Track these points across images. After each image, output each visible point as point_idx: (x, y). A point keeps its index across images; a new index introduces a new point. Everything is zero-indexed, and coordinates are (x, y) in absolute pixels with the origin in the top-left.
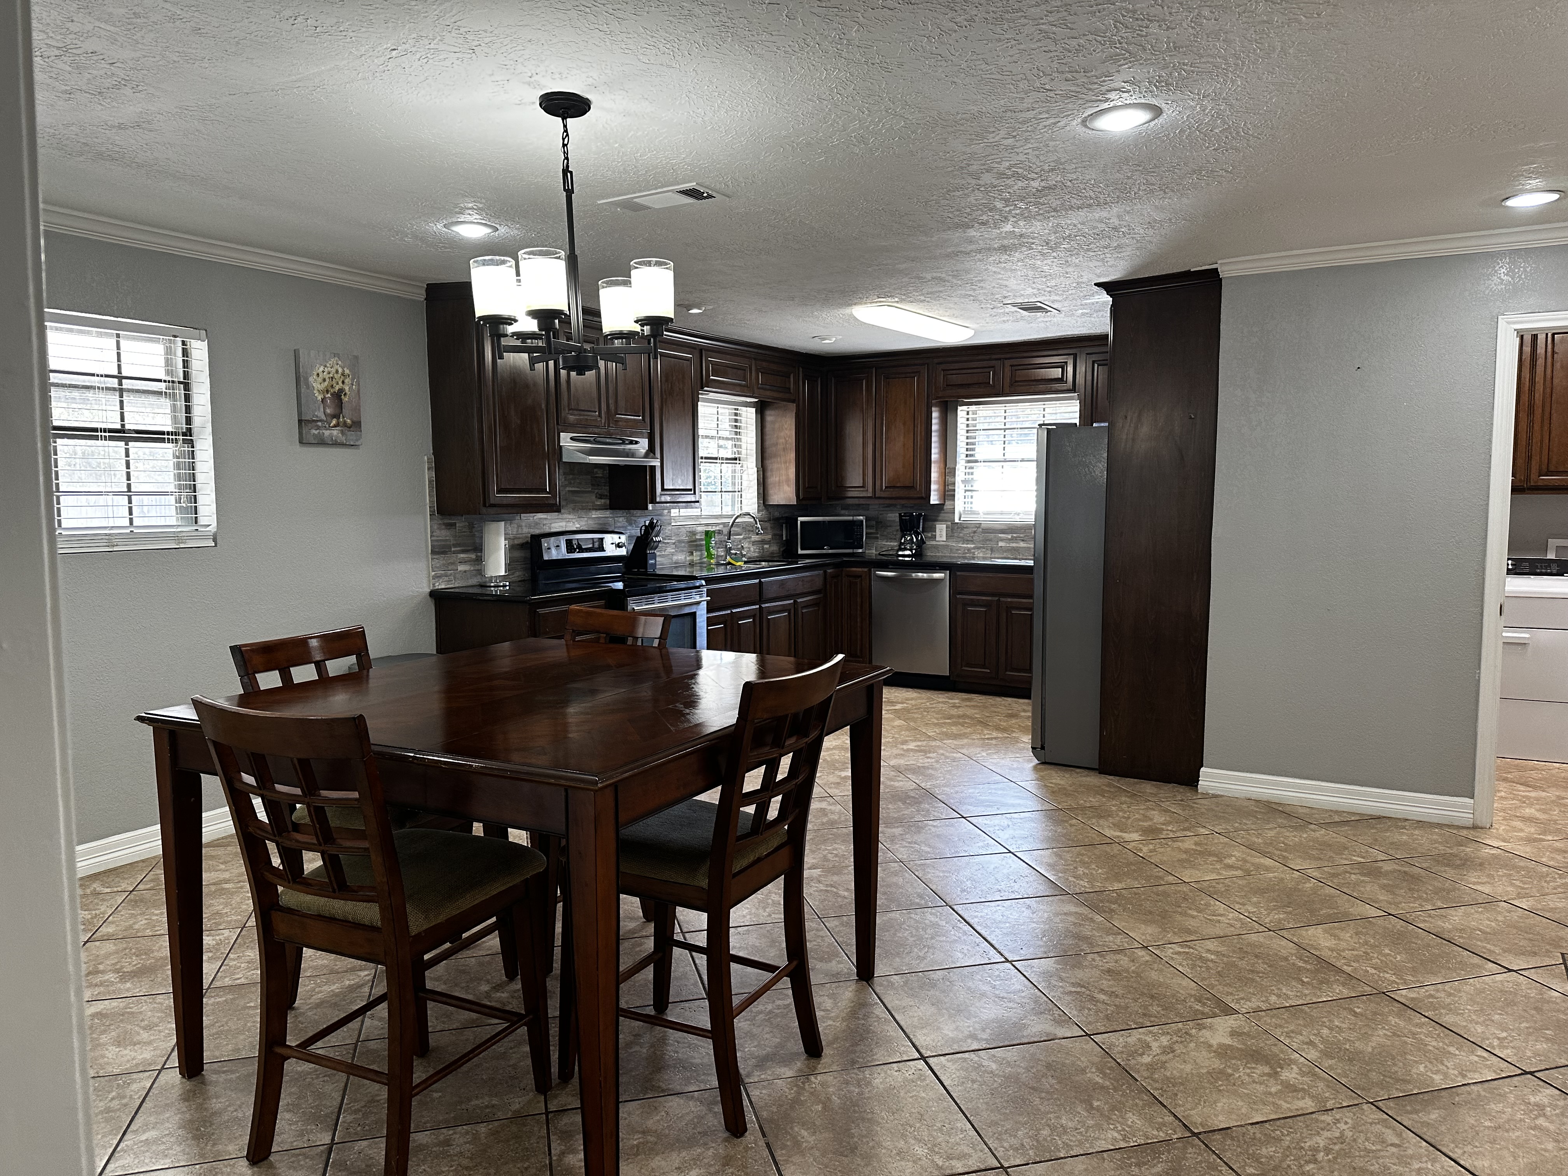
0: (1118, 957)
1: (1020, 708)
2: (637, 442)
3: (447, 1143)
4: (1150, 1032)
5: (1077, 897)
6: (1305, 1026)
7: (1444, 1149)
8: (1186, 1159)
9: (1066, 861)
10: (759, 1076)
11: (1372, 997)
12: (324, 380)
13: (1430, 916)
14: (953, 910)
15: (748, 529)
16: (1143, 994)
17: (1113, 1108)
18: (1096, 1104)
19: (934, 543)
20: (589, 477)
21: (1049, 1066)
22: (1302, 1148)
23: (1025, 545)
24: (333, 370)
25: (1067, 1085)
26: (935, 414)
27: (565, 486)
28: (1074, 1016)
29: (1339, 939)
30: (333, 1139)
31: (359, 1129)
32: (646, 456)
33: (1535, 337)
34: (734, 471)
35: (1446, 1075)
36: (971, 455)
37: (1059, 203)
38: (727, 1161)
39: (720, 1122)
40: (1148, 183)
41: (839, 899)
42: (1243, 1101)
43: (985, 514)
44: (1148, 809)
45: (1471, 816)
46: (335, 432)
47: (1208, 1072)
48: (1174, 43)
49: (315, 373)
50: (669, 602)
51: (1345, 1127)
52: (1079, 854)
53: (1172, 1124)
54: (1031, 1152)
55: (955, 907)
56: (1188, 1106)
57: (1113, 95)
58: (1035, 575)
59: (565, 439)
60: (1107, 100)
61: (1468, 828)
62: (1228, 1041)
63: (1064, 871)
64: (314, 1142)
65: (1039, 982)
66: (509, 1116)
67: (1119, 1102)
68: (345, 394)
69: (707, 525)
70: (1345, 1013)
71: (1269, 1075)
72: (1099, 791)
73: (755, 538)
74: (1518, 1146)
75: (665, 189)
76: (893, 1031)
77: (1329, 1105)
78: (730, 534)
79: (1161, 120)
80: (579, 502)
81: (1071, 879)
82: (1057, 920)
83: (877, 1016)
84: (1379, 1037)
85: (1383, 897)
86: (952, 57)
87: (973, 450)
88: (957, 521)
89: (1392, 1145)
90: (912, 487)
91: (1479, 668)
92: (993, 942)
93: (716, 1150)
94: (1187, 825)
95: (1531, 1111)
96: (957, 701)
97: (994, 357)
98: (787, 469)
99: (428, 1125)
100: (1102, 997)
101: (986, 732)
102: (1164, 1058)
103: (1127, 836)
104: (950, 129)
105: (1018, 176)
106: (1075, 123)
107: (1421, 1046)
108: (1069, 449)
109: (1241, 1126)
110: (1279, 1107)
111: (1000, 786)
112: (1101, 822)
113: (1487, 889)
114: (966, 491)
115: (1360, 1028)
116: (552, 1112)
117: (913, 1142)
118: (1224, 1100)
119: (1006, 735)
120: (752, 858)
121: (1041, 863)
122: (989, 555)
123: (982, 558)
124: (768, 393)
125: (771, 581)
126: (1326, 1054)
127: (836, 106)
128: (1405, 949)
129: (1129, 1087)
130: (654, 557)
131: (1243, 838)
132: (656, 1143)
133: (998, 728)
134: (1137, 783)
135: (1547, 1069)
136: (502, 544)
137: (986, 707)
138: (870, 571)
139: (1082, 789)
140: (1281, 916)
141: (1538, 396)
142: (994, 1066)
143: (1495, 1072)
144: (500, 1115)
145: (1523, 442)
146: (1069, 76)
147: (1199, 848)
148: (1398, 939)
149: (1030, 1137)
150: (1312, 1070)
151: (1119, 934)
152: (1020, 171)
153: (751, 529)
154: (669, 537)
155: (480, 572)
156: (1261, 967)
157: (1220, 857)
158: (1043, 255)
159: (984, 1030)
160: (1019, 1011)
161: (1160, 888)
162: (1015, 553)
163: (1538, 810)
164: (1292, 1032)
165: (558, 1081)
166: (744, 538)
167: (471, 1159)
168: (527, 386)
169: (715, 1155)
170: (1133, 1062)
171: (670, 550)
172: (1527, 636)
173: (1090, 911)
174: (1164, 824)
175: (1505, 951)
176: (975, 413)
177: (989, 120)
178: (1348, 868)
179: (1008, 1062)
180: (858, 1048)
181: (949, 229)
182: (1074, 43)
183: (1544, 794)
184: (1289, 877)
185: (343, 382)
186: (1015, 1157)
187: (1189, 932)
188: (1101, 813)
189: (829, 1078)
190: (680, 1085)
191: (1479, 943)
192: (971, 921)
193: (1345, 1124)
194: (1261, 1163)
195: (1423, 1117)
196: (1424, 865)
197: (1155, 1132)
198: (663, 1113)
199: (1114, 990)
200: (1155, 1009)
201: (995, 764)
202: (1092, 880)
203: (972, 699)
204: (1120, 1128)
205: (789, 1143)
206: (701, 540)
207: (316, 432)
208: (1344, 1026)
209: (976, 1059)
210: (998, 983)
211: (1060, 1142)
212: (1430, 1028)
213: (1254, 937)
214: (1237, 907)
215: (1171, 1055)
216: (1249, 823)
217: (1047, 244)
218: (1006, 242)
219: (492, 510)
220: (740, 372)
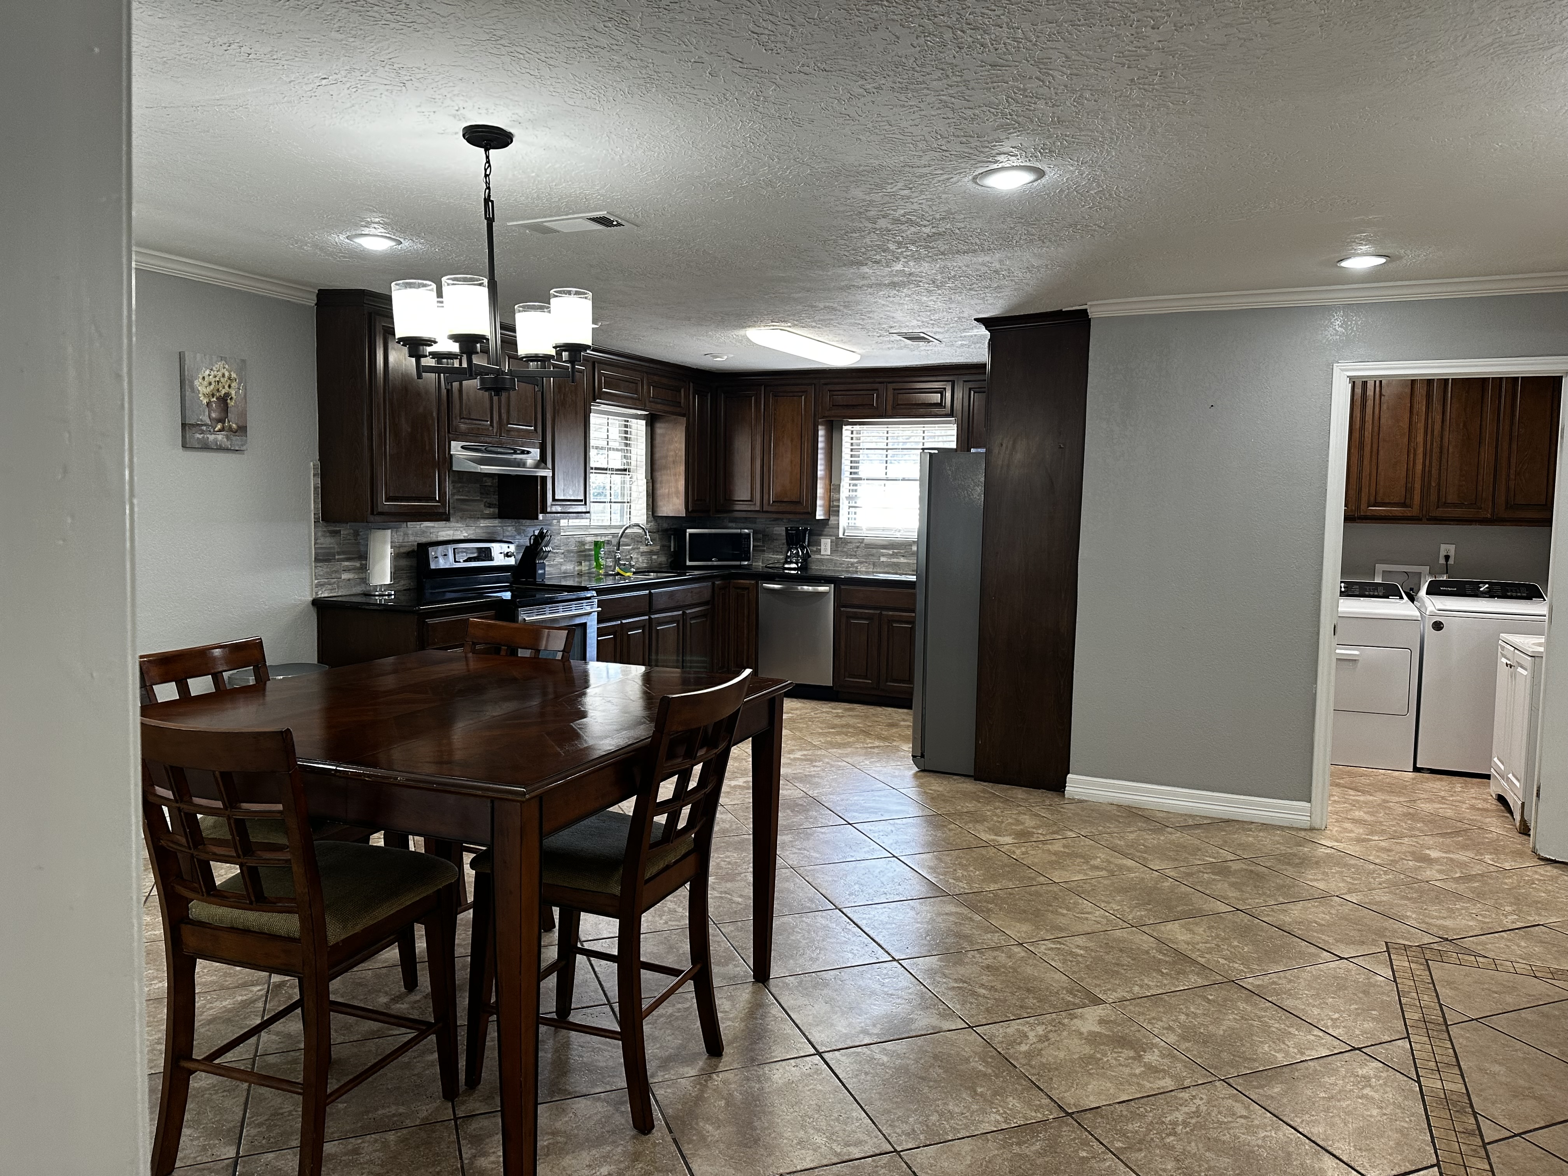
0: (996, 953)
1: (899, 718)
2: (528, 452)
3: (356, 1151)
4: (1028, 1023)
5: (958, 898)
6: (1164, 1013)
7: (1285, 1119)
8: (1062, 1137)
9: (946, 863)
10: (663, 1076)
11: (1223, 985)
12: (210, 384)
13: (1273, 910)
14: (842, 912)
15: (637, 540)
16: (1019, 988)
17: (995, 1094)
18: (979, 1090)
19: (819, 557)
20: (478, 485)
21: (936, 1057)
22: (1164, 1122)
23: (905, 561)
24: (220, 374)
25: (953, 1074)
26: (821, 433)
27: (453, 494)
28: (957, 1010)
29: (1194, 933)
30: (238, 1152)
31: (264, 1142)
32: (537, 466)
33: (1365, 384)
34: (624, 482)
35: (1287, 1054)
36: (855, 473)
37: (947, 247)
38: (636, 1157)
39: (627, 1121)
40: (1029, 233)
41: (734, 905)
42: (1111, 1082)
43: (867, 530)
44: (1020, 813)
45: (1309, 818)
46: (220, 437)
47: (1080, 1058)
48: (1058, 118)
49: (201, 377)
50: (561, 612)
51: (1200, 1103)
52: (958, 857)
53: (1048, 1106)
54: (922, 1137)
55: (844, 910)
56: (1063, 1089)
57: (1001, 158)
58: (918, 591)
59: (456, 448)
60: (996, 162)
61: (1305, 830)
62: (1097, 1029)
63: (945, 874)
64: (217, 1156)
65: (924, 980)
66: (417, 1123)
67: (1001, 1088)
68: (231, 399)
69: (596, 535)
70: (1199, 1001)
71: (1134, 1058)
72: (975, 797)
73: (643, 548)
74: (1348, 1113)
75: (576, 216)
76: (789, 1028)
77: (1186, 1084)
78: (619, 545)
79: (1043, 180)
80: (467, 511)
81: (951, 881)
82: (940, 919)
83: (774, 1016)
84: (1230, 1020)
85: (1232, 894)
86: (858, 118)
87: (857, 468)
88: (841, 536)
89: (1241, 1117)
90: (798, 503)
91: (1316, 684)
92: (881, 943)
93: (625, 1147)
94: (1055, 829)
95: (1359, 1082)
96: (839, 711)
97: (878, 380)
98: (677, 481)
99: (336, 1135)
100: (982, 991)
101: (868, 741)
102: (1039, 1046)
103: (1002, 840)
104: (852, 179)
105: (911, 223)
106: (966, 179)
107: (1266, 1029)
108: (950, 473)
109: (1110, 1105)
110: (1143, 1086)
111: (882, 793)
112: (978, 826)
113: (1321, 885)
114: (850, 507)
115: (1213, 1013)
116: (460, 1118)
117: (812, 1132)
118: (1094, 1083)
119: (887, 744)
120: (662, 865)
121: (923, 867)
122: (871, 570)
123: (864, 572)
124: (659, 406)
125: (661, 592)
126: (1184, 1038)
127: (748, 152)
128: (1251, 941)
129: (1009, 1074)
130: (543, 567)
131: (1107, 840)
132: (566, 1143)
133: (879, 737)
134: (1008, 789)
135: (1372, 1045)
136: (388, 551)
137: (867, 717)
138: (757, 583)
139: (959, 795)
140: (1143, 913)
141: (1368, 434)
142: (885, 1059)
143: (1328, 1048)
144: (408, 1123)
145: (1354, 476)
146: (964, 140)
147: (1067, 851)
148: (1245, 932)
149: (920, 1123)
150: (1171, 1053)
151: (997, 932)
152: (913, 218)
153: (639, 539)
154: (558, 547)
155: (364, 581)
156: (1126, 960)
157: (1086, 859)
158: (929, 291)
159: (874, 1025)
160: (907, 1007)
161: (1033, 888)
162: (896, 568)
163: (1365, 813)
164: (1154, 1018)
165: (464, 1087)
166: (633, 549)
167: (382, 1166)
168: (419, 394)
169: (625, 1152)
170: (1012, 1051)
171: (559, 560)
172: (1356, 652)
173: (969, 911)
174: (1034, 828)
175: (1337, 941)
176: (859, 432)
177: (888, 173)
178: (1201, 867)
179: (898, 1054)
180: (757, 1047)
181: (845, 265)
182: (969, 112)
183: (1371, 798)
184: (1148, 875)
185: (230, 386)
186: (907, 1141)
187: (1061, 929)
188: (976, 818)
189: (729, 1075)
190: (587, 1087)
191: (1315, 934)
192: (859, 923)
193: (1200, 1100)
194: (1128, 1137)
195: (1268, 1091)
196: (1268, 864)
197: (1033, 1114)
198: (571, 1115)
199: (993, 984)
200: (1031, 1001)
201: (879, 772)
202: (970, 881)
203: (854, 709)
204: (1001, 1111)
205: (694, 1138)
206: (590, 550)
207: (200, 436)
208: (1198, 1011)
209: (869, 1052)
210: (887, 980)
211: (947, 1126)
212: (1273, 1010)
213: (1118, 933)
214: (1103, 905)
215: (1046, 1043)
216: (1112, 827)
217: (934, 282)
218: (896, 279)
219: (378, 518)
220: (631, 385)
